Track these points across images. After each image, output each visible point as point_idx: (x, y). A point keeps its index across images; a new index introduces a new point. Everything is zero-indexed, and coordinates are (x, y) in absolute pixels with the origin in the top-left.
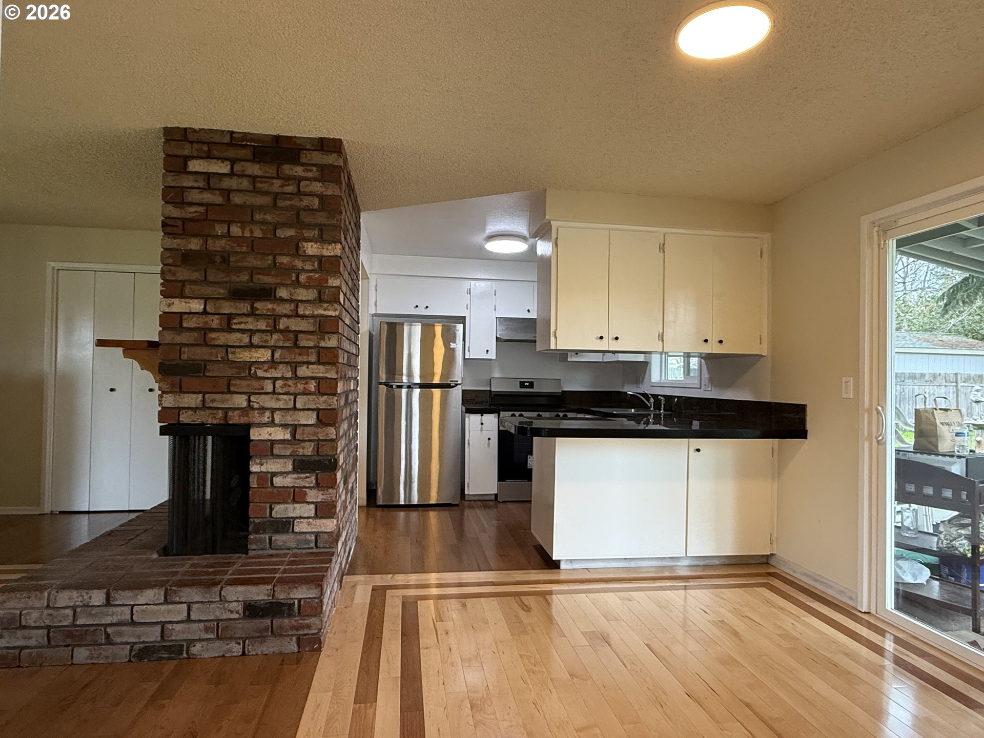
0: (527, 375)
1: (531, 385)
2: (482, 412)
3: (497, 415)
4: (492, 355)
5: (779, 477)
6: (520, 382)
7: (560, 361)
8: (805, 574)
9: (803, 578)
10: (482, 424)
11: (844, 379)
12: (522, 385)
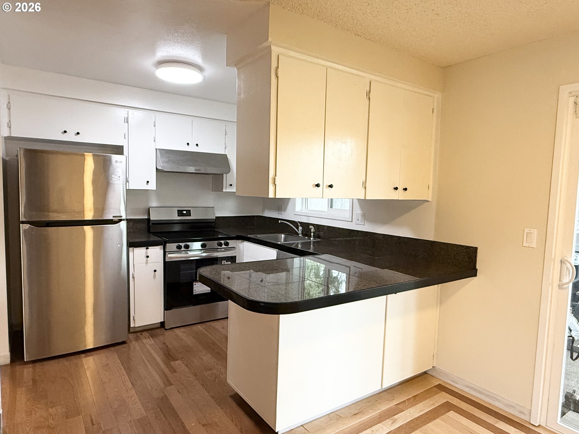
0: (184, 204)
1: (189, 213)
2: (147, 245)
3: (162, 247)
4: (153, 186)
5: (440, 304)
6: (178, 211)
7: (212, 191)
8: (467, 386)
9: (466, 390)
10: (148, 257)
11: (527, 230)
12: (180, 213)
